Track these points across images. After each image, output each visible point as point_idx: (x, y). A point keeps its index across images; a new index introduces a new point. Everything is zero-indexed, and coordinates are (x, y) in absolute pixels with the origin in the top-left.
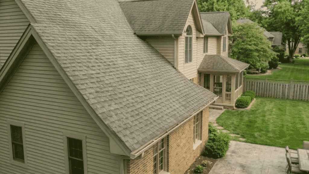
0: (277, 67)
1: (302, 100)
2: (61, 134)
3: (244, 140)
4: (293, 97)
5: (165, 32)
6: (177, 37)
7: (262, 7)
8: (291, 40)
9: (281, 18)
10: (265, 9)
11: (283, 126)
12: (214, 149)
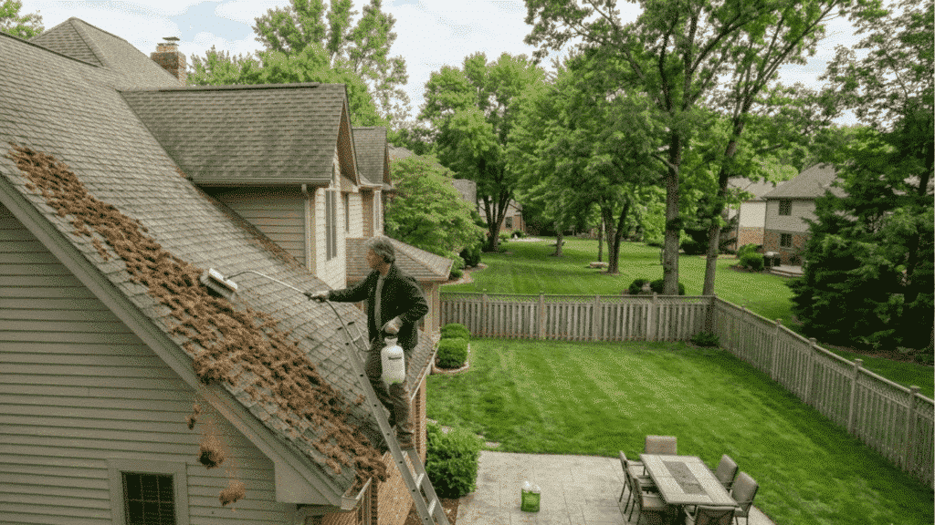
0: (480, 264)
1: (566, 339)
2: (102, 465)
3: (497, 445)
4: (547, 332)
5: (278, 178)
6: (312, 189)
7: (420, 119)
8: (490, 199)
9: (466, 148)
10: (427, 125)
11: (564, 406)
12: (450, 476)
